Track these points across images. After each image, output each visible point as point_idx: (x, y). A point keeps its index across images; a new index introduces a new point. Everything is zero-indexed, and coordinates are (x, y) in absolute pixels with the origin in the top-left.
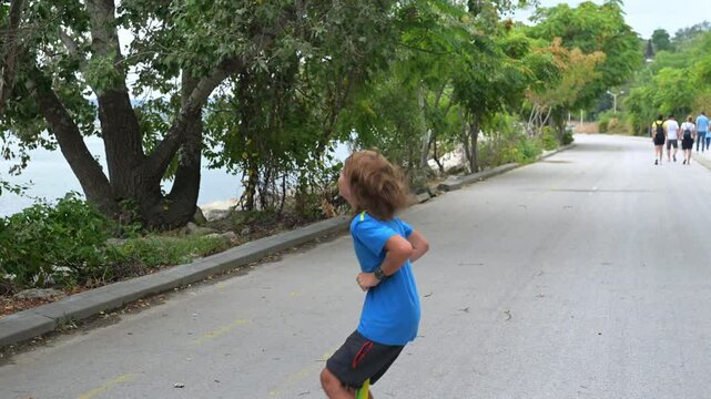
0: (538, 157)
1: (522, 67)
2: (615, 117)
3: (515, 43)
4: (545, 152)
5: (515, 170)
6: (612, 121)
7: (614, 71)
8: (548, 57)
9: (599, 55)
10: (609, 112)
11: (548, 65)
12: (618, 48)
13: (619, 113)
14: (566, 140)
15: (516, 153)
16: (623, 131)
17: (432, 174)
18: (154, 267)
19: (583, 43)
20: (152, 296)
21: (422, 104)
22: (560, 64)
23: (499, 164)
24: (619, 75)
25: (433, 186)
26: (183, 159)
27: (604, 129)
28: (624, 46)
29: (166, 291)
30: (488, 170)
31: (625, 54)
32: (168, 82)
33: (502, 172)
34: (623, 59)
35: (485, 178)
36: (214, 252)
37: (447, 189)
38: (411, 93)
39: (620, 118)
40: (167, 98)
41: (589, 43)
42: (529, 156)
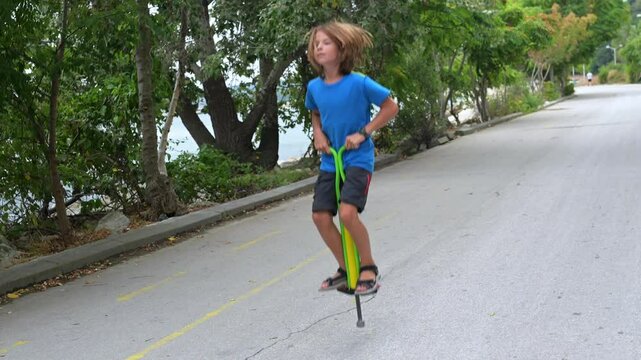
0: (539, 107)
1: (518, 32)
2: (615, 68)
3: (511, 13)
4: (547, 103)
5: (518, 118)
6: (611, 73)
7: (605, 27)
8: (538, 23)
9: (591, 17)
10: (610, 64)
11: (539, 30)
12: (606, 8)
13: (619, 65)
14: (568, 92)
15: (521, 104)
16: (621, 80)
17: (449, 124)
18: (265, 189)
19: (575, 7)
20: (270, 202)
21: (438, 69)
22: (550, 28)
23: (506, 114)
24: (609, 31)
25: (451, 133)
26: (266, 122)
27: (604, 80)
28: (611, 5)
29: (277, 200)
30: (496, 119)
31: (612, 12)
32: (248, 68)
33: (508, 120)
34: (612, 17)
35: (493, 125)
36: (300, 179)
37: (462, 134)
38: (430, 60)
39: (619, 69)
40: (250, 80)
41: (581, 5)
42: (532, 106)
